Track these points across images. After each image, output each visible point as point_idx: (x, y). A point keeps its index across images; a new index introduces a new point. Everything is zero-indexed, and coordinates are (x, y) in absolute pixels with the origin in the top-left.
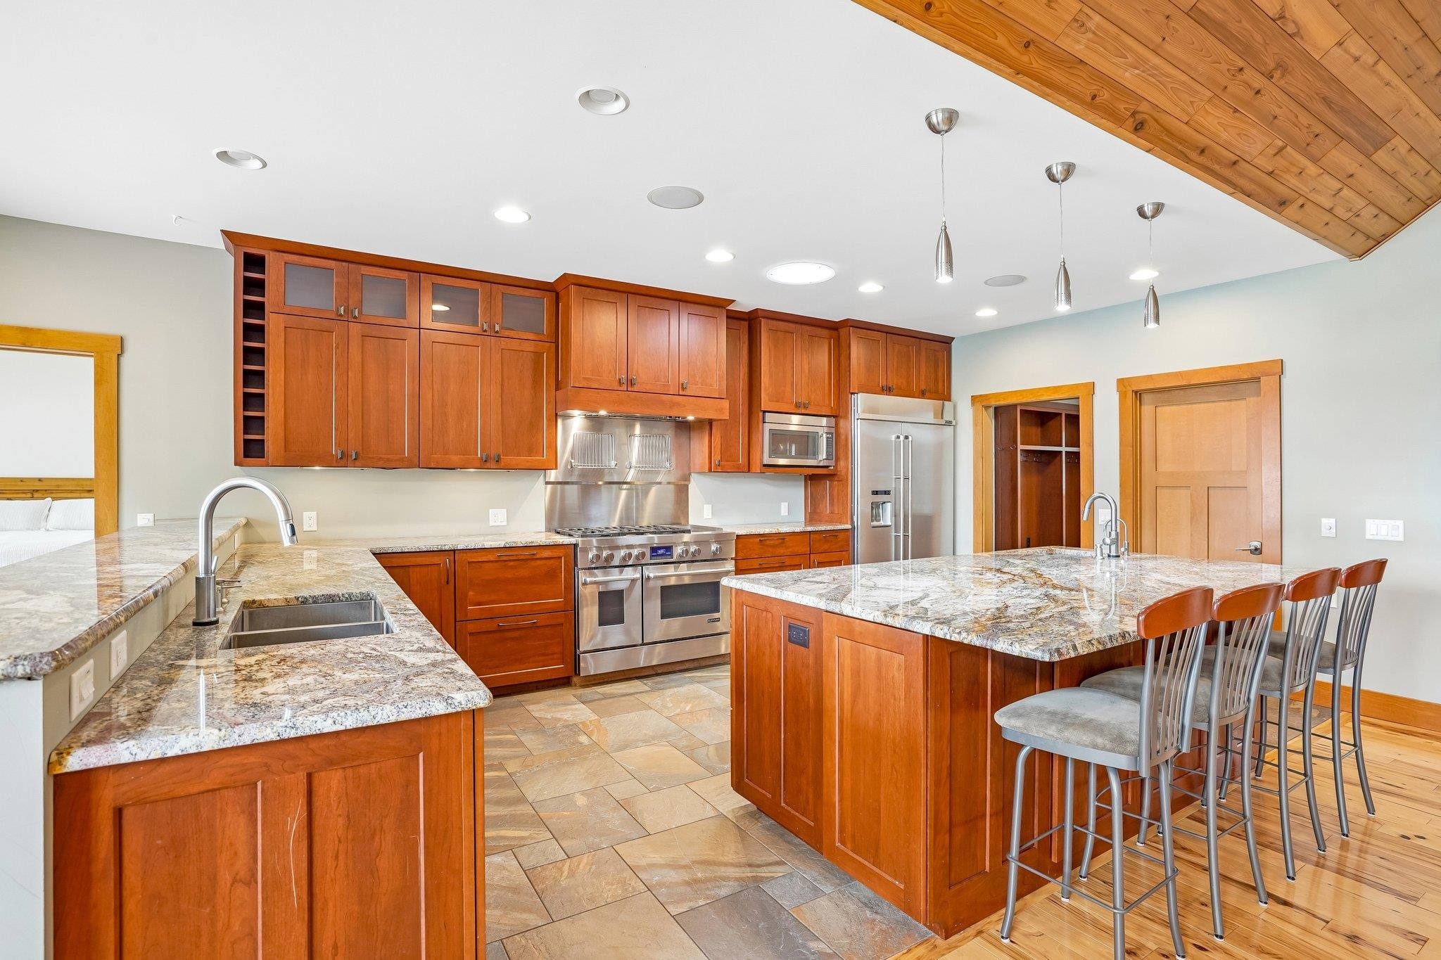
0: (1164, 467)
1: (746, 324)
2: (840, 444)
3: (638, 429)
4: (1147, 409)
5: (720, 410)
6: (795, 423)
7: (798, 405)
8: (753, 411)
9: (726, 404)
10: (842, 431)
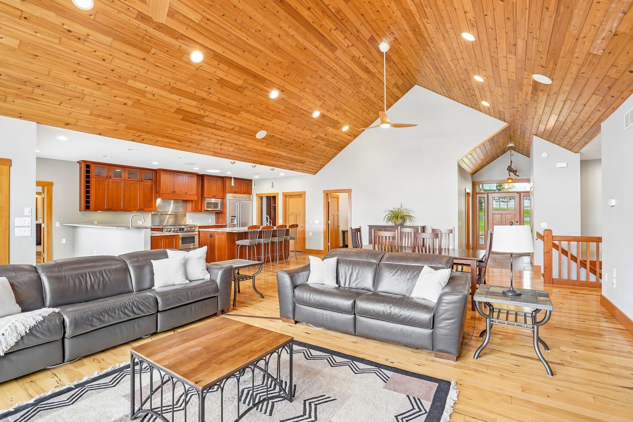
0: (290, 211)
1: (201, 177)
2: (223, 205)
3: (172, 201)
4: (287, 199)
5: (195, 198)
6: (213, 200)
7: (213, 196)
8: (202, 197)
9: (196, 196)
10: (224, 202)
